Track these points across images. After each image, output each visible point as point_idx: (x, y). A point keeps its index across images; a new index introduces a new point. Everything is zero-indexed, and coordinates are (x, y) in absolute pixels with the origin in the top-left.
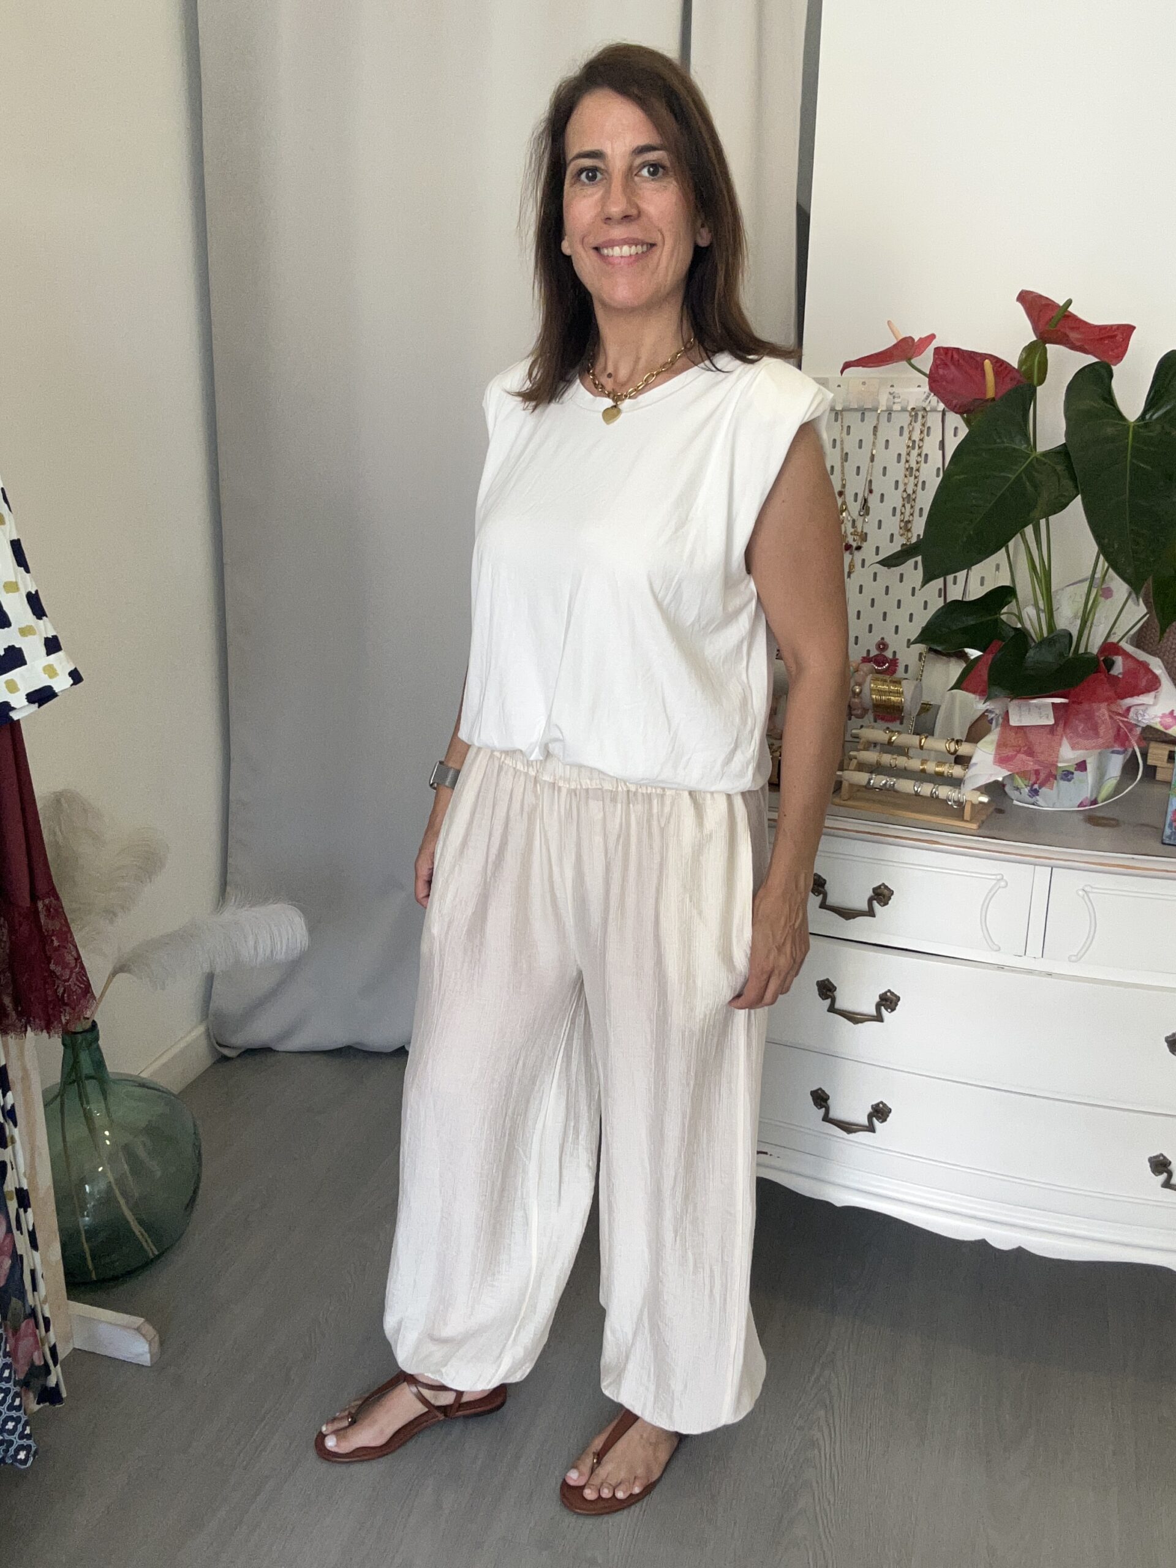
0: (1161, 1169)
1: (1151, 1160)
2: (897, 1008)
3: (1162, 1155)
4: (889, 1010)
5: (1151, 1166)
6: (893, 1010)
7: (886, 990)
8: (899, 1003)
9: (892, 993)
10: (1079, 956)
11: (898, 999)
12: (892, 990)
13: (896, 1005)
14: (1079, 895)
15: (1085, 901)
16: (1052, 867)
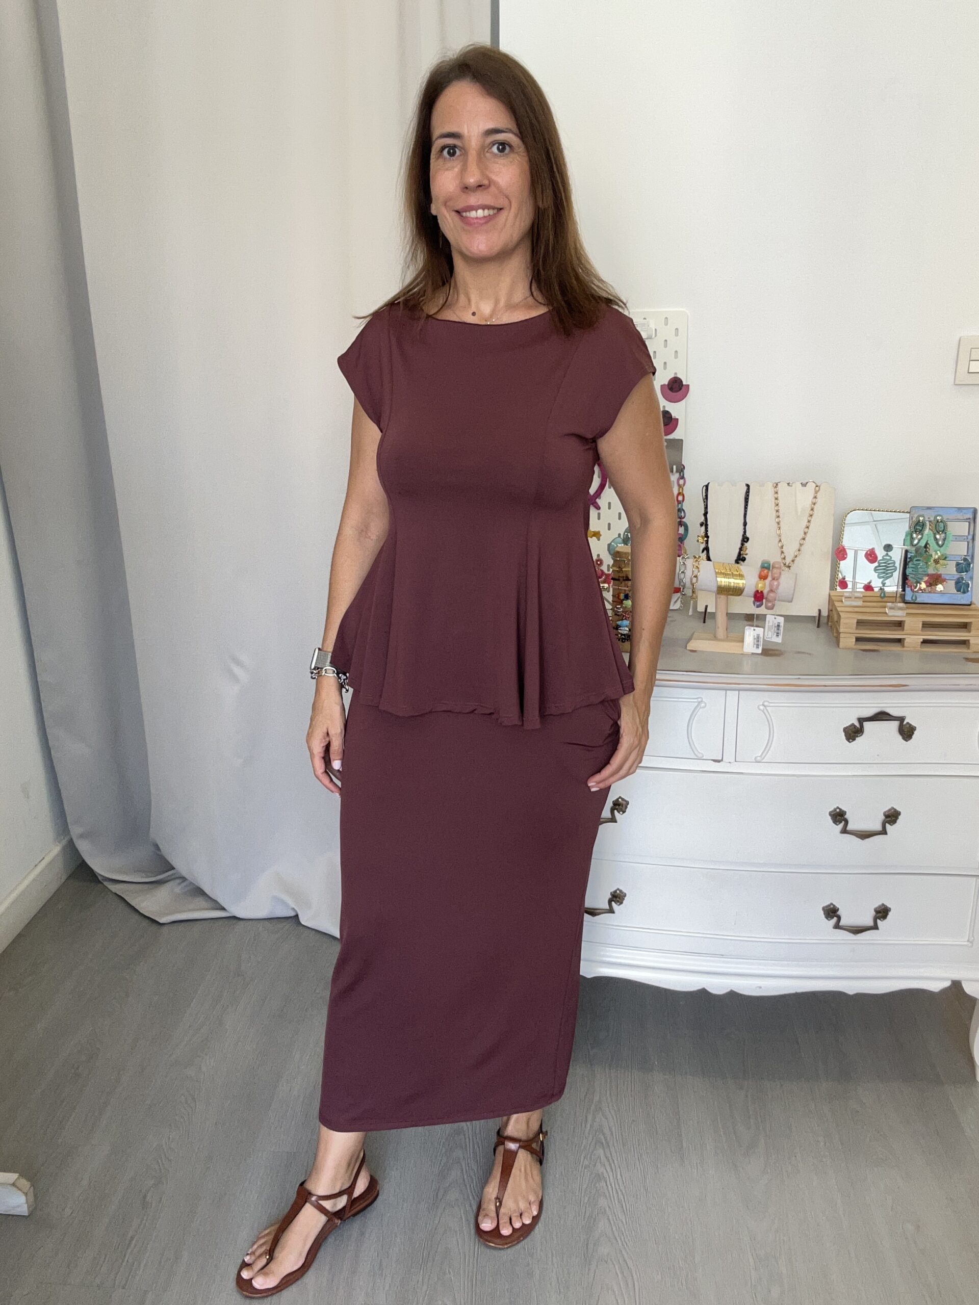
0: (831, 914)
1: (823, 909)
2: (627, 810)
3: (832, 904)
4: (621, 813)
5: (824, 914)
6: (624, 812)
7: (618, 797)
8: (628, 806)
9: (623, 799)
10: (763, 757)
11: (628, 803)
12: (623, 797)
13: (626, 807)
14: (760, 710)
15: (765, 713)
16: (739, 690)
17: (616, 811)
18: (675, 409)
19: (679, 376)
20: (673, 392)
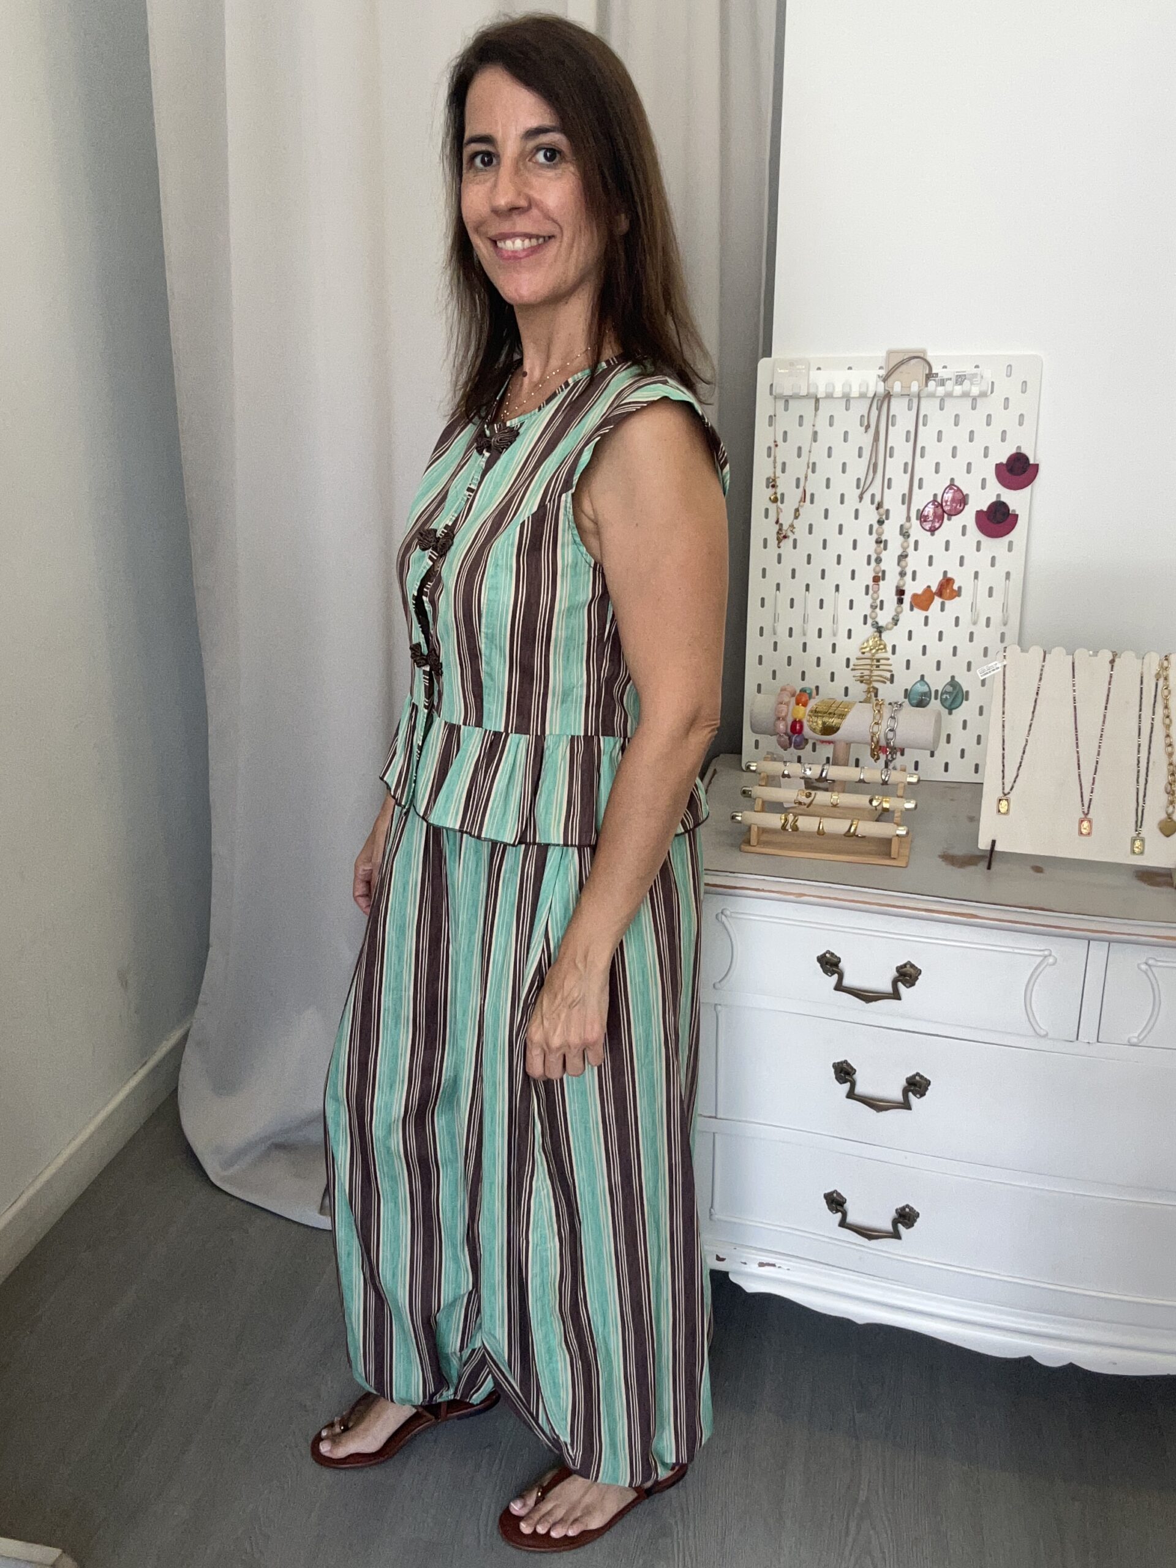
2: (927, 1093)
4: (918, 1096)
6: (922, 1095)
7: (912, 1072)
8: (929, 1088)
9: (922, 1077)
10: (1140, 1038)
11: (929, 1082)
12: (922, 1073)
13: (927, 1089)
14: (1139, 968)
15: (1148, 976)
16: (1110, 942)
17: (910, 1094)
18: (1014, 499)
19: (1024, 451)
20: (1015, 475)
